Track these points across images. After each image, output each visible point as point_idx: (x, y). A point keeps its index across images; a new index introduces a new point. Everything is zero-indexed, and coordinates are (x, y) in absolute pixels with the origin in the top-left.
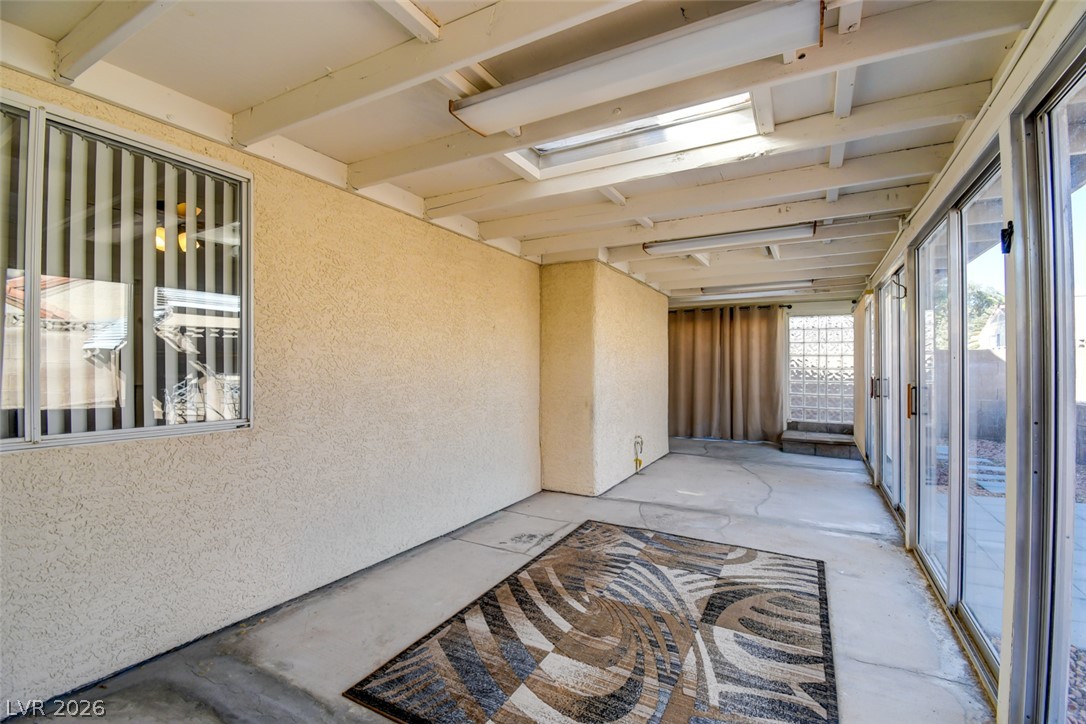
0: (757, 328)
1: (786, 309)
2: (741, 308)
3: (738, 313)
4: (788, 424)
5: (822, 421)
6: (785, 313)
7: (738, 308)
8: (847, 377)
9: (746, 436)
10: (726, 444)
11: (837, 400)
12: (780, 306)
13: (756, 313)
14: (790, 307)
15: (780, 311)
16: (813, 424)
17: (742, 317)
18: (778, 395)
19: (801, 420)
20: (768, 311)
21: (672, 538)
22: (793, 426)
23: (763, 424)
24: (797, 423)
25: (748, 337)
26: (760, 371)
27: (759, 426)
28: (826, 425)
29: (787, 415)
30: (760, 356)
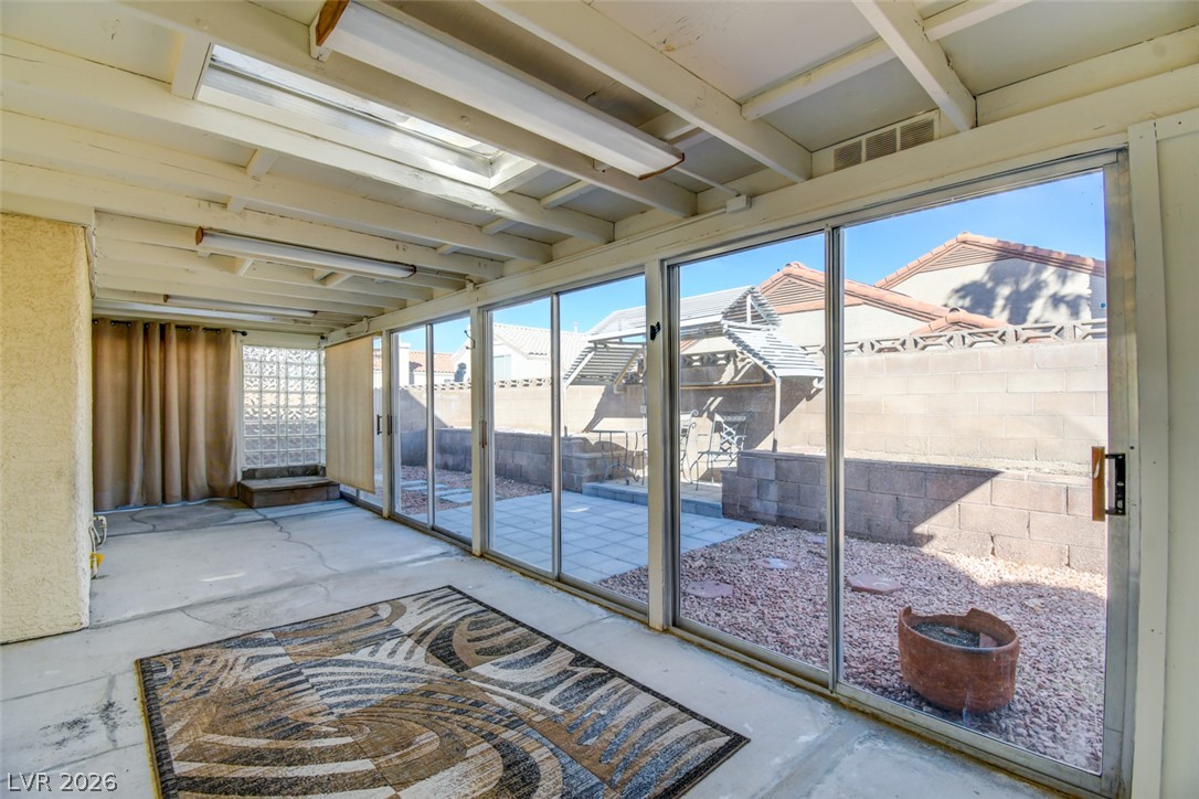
0: (202, 355)
1: (240, 336)
2: (177, 327)
3: (173, 334)
4: (244, 472)
5: (283, 465)
6: (238, 341)
7: (173, 326)
8: (308, 415)
9: (186, 496)
10: (155, 511)
11: (298, 440)
12: (234, 332)
13: (202, 335)
14: (244, 334)
15: (233, 336)
16: (272, 469)
17: (180, 340)
18: (231, 439)
19: (259, 466)
20: (218, 336)
21: (298, 627)
22: (250, 474)
23: (210, 477)
24: (254, 470)
25: (188, 365)
26: (206, 410)
27: (205, 481)
28: (288, 469)
29: (241, 462)
30: (206, 393)
